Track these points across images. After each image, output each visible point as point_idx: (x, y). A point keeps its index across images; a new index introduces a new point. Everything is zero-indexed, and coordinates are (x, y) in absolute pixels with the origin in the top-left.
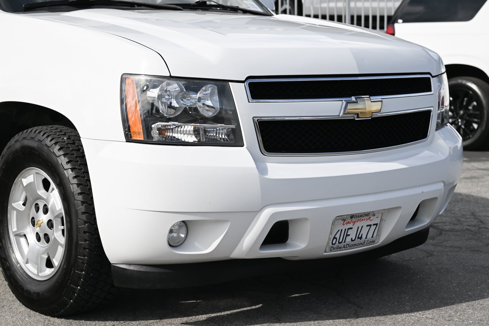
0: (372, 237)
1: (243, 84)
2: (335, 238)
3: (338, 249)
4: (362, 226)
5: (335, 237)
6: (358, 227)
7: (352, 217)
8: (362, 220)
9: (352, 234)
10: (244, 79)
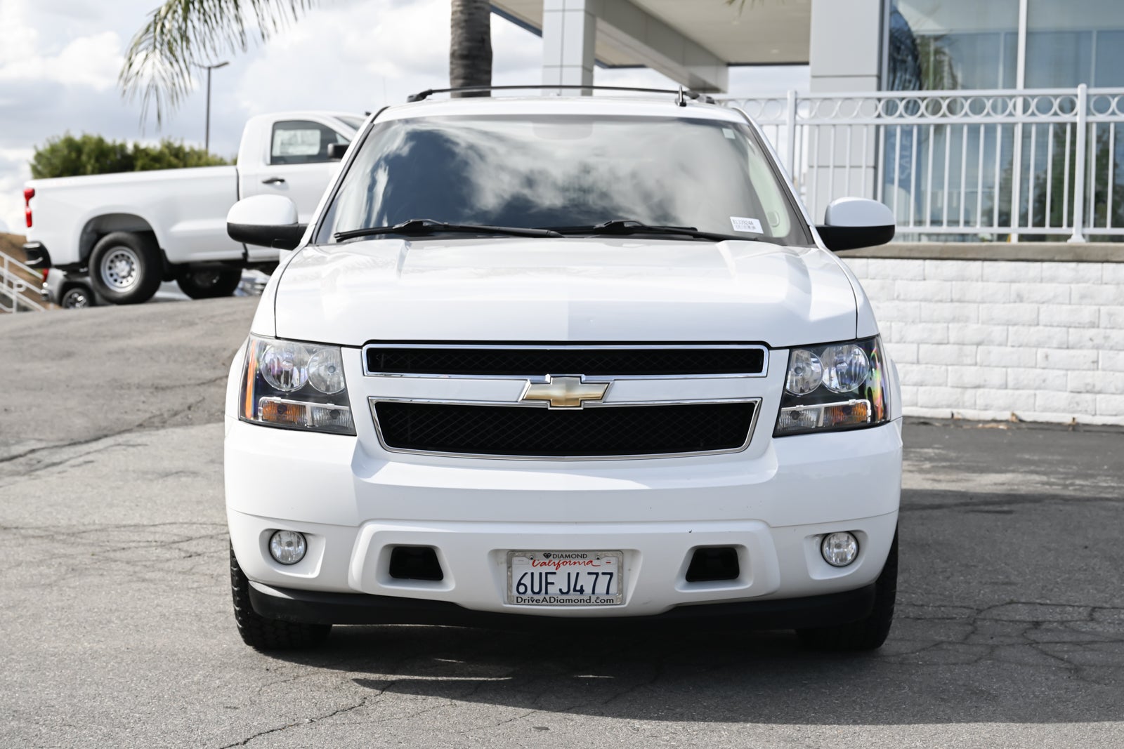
0: (608, 593)
1: (359, 350)
2: (520, 584)
3: (533, 602)
4: (578, 574)
5: (522, 582)
6: (569, 574)
7: (547, 555)
8: (575, 563)
9: (559, 582)
10: (361, 344)
